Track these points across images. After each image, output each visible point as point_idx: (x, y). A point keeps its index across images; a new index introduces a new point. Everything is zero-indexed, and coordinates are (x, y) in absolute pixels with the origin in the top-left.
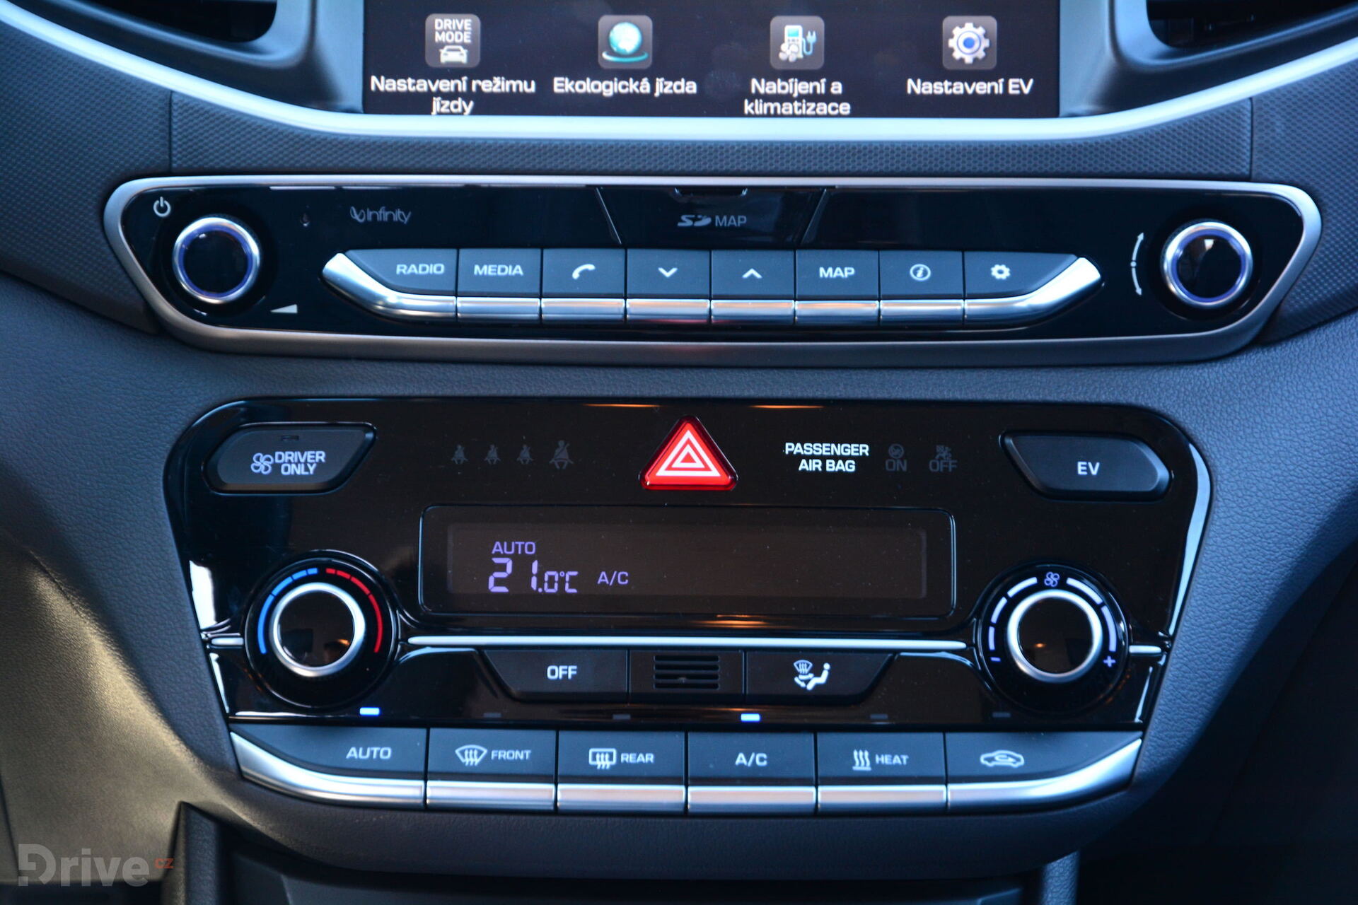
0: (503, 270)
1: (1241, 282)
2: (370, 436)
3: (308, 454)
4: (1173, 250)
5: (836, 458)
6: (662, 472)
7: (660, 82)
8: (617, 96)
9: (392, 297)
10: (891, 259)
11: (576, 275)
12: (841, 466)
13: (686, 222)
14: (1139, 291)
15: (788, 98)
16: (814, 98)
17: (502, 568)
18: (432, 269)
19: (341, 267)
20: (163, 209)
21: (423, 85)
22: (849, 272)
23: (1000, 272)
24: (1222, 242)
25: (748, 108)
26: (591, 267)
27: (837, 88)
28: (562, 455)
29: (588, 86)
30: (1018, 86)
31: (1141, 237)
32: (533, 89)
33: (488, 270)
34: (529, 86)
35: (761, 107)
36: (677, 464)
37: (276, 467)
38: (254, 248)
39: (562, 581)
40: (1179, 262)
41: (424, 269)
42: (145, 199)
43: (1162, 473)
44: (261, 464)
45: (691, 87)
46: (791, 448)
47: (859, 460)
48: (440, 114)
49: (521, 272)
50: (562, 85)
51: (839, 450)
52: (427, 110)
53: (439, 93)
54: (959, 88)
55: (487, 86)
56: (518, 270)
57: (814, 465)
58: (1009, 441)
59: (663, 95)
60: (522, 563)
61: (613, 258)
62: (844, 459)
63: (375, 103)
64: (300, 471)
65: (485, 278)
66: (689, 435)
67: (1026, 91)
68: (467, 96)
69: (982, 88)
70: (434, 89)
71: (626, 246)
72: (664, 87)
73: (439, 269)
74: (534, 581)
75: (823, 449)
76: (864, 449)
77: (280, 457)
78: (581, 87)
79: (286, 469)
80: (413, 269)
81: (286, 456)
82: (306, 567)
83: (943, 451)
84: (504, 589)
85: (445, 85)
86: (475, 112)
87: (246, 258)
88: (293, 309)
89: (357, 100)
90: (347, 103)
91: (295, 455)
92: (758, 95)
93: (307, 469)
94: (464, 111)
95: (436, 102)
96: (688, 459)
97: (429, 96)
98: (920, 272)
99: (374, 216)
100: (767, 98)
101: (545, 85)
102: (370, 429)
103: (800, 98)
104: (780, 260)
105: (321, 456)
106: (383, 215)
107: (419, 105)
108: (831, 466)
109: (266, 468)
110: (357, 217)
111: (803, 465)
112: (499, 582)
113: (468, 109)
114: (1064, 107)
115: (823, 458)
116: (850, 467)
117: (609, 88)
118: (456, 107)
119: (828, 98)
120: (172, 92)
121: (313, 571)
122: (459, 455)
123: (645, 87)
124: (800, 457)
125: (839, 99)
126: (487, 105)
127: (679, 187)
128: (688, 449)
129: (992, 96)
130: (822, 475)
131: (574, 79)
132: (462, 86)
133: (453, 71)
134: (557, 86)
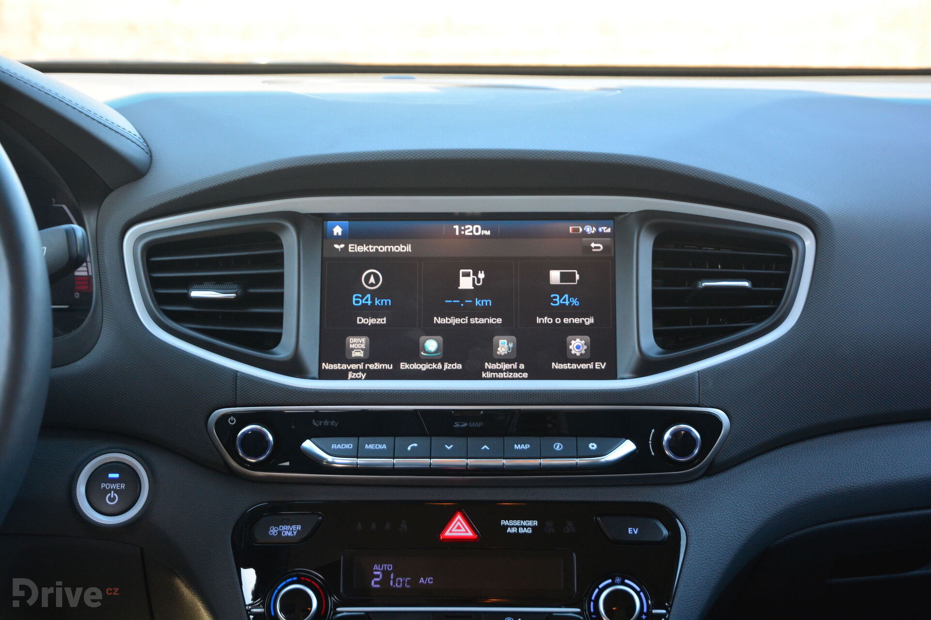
0: (378, 446)
1: (696, 451)
2: (320, 518)
3: (294, 527)
4: (667, 436)
5: (523, 527)
6: (447, 534)
7: (446, 364)
8: (428, 370)
9: (330, 458)
10: (545, 440)
11: (409, 448)
12: (525, 530)
13: (457, 425)
14: (653, 454)
15: (501, 371)
16: (512, 370)
17: (378, 576)
18: (347, 446)
19: (308, 444)
20: (232, 422)
21: (344, 367)
22: (527, 446)
23: (593, 446)
24: (688, 433)
25: (484, 375)
26: (416, 445)
27: (522, 366)
28: (404, 526)
29: (415, 366)
30: (600, 365)
31: (653, 431)
32: (391, 368)
33: (371, 446)
34: (390, 367)
35: (489, 375)
36: (454, 530)
37: (280, 532)
38: (270, 437)
39: (404, 582)
40: (669, 441)
41: (344, 446)
42: (226, 416)
43: (665, 532)
44: (273, 531)
45: (460, 366)
46: (504, 522)
47: (533, 528)
48: (352, 379)
49: (385, 447)
50: (404, 366)
51: (525, 523)
52: (346, 378)
53: (351, 370)
54: (574, 366)
55: (371, 366)
56: (384, 446)
57: (514, 530)
58: (599, 519)
59: (447, 370)
60: (386, 574)
61: (426, 440)
62: (527, 527)
63: (324, 375)
64: (290, 534)
65: (370, 450)
66: (459, 517)
67: (603, 367)
68: (363, 371)
69: (584, 366)
70: (349, 368)
71: (431, 435)
72: (447, 366)
73: (350, 446)
74: (392, 582)
75: (517, 523)
76: (535, 523)
77: (281, 528)
78: (412, 367)
79: (284, 533)
80: (339, 446)
81: (284, 528)
82: (291, 577)
83: (570, 524)
84: (378, 586)
85: (354, 366)
86: (366, 378)
87: (268, 441)
88: (287, 464)
89: (316, 374)
90: (311, 375)
91: (288, 527)
92: (488, 370)
93: (293, 533)
94: (362, 377)
95: (350, 374)
96: (459, 528)
97: (347, 371)
98: (558, 447)
99: (323, 424)
100: (492, 371)
101: (396, 366)
102: (320, 515)
103: (506, 371)
104: (497, 441)
105: (299, 527)
106: (326, 423)
107: (342, 375)
108: (521, 531)
109: (275, 533)
110: (315, 424)
111: (509, 530)
112: (376, 583)
113: (364, 377)
114: (619, 375)
115: (518, 527)
116: (529, 531)
117: (424, 367)
118: (358, 375)
119: (518, 370)
120: (237, 371)
121: (295, 579)
122: (359, 526)
123: (440, 366)
124: (507, 527)
125: (523, 371)
126: (372, 375)
127: (453, 410)
128: (459, 523)
129: (588, 370)
130: (517, 534)
131: (409, 363)
132: (361, 367)
133: (357, 361)
134: (401, 366)
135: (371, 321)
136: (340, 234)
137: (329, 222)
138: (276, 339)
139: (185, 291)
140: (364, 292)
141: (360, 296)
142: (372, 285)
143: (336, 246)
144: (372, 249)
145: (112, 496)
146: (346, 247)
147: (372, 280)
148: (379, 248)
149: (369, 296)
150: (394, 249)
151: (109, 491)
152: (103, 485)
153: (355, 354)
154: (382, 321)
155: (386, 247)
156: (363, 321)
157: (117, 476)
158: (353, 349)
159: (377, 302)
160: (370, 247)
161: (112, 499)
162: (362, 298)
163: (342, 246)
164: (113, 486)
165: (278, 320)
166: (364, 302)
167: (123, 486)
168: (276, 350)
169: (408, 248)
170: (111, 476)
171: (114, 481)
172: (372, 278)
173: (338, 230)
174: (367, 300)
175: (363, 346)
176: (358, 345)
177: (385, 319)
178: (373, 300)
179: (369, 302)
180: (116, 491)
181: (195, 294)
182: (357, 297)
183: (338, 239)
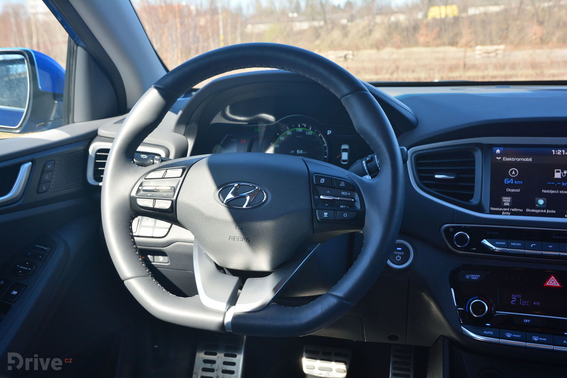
0: (517, 244)
2: (488, 273)
3: (477, 275)
6: (547, 284)
7: (548, 210)
8: (539, 212)
9: (494, 248)
11: (532, 246)
13: (554, 237)
17: (514, 300)
18: (503, 243)
19: (485, 242)
20: (451, 230)
21: (501, 209)
25: (566, 216)
26: (534, 245)
32: (522, 211)
33: (514, 244)
34: (521, 210)
36: (550, 283)
37: (470, 277)
38: (469, 237)
39: (526, 303)
41: (501, 243)
42: (448, 228)
44: (467, 277)
45: (554, 212)
48: (504, 215)
49: (520, 245)
50: (528, 210)
52: (501, 214)
53: (503, 211)
55: (513, 210)
56: (520, 244)
59: (548, 213)
60: (518, 299)
61: (539, 243)
63: (492, 212)
66: (552, 277)
68: (509, 212)
70: (503, 210)
71: (542, 241)
73: (504, 243)
74: (520, 303)
77: (471, 276)
78: (532, 211)
79: (472, 278)
80: (499, 243)
81: (472, 276)
82: (476, 296)
84: (514, 304)
85: (505, 209)
86: (510, 215)
87: (467, 239)
88: (475, 249)
89: (488, 212)
90: (486, 212)
91: (474, 276)
93: (476, 278)
94: (508, 214)
95: (503, 213)
96: (553, 282)
97: (502, 211)
99: (492, 233)
101: (525, 210)
105: (479, 276)
106: (493, 233)
107: (500, 213)
109: (468, 278)
110: (488, 233)
112: (513, 302)
113: (509, 214)
117: (537, 211)
118: (507, 213)
120: (454, 209)
121: (477, 297)
123: (545, 211)
126: (513, 213)
127: (553, 231)
128: (553, 280)
131: (530, 209)
132: (508, 210)
133: (506, 207)
134: (527, 210)
135: (513, 190)
136: (499, 153)
137: (494, 148)
138: (472, 196)
139: (432, 175)
140: (510, 178)
141: (508, 179)
142: (513, 175)
143: (497, 158)
144: (513, 159)
145: (398, 257)
146: (502, 159)
147: (514, 173)
148: (517, 159)
149: (512, 179)
150: (524, 160)
151: (397, 255)
152: (395, 253)
153: (505, 204)
154: (518, 190)
155: (520, 159)
156: (509, 190)
157: (400, 249)
158: (504, 202)
159: (516, 182)
160: (513, 158)
161: (398, 258)
162: (509, 181)
163: (500, 158)
164: (399, 253)
165: (472, 188)
166: (510, 182)
167: (403, 253)
168: (472, 200)
169: (531, 160)
170: (398, 249)
171: (399, 251)
172: (514, 172)
173: (498, 151)
174: (511, 181)
175: (509, 201)
176: (507, 201)
177: (519, 190)
178: (514, 181)
179: (512, 182)
180: (400, 255)
181: (437, 176)
182: (506, 180)
183: (498, 155)
